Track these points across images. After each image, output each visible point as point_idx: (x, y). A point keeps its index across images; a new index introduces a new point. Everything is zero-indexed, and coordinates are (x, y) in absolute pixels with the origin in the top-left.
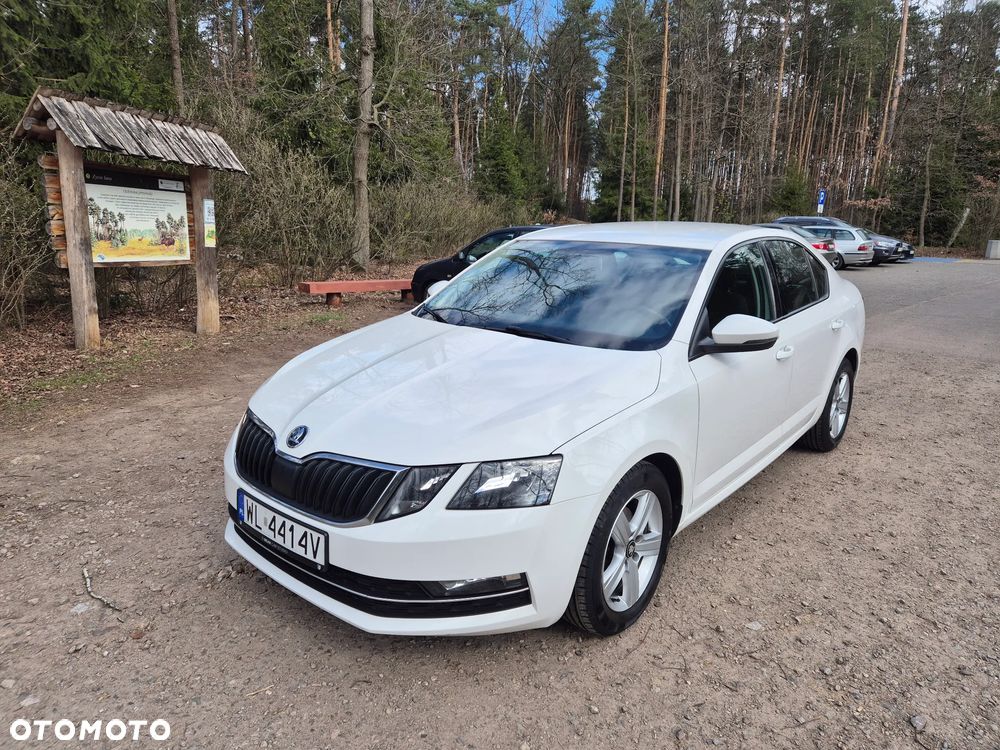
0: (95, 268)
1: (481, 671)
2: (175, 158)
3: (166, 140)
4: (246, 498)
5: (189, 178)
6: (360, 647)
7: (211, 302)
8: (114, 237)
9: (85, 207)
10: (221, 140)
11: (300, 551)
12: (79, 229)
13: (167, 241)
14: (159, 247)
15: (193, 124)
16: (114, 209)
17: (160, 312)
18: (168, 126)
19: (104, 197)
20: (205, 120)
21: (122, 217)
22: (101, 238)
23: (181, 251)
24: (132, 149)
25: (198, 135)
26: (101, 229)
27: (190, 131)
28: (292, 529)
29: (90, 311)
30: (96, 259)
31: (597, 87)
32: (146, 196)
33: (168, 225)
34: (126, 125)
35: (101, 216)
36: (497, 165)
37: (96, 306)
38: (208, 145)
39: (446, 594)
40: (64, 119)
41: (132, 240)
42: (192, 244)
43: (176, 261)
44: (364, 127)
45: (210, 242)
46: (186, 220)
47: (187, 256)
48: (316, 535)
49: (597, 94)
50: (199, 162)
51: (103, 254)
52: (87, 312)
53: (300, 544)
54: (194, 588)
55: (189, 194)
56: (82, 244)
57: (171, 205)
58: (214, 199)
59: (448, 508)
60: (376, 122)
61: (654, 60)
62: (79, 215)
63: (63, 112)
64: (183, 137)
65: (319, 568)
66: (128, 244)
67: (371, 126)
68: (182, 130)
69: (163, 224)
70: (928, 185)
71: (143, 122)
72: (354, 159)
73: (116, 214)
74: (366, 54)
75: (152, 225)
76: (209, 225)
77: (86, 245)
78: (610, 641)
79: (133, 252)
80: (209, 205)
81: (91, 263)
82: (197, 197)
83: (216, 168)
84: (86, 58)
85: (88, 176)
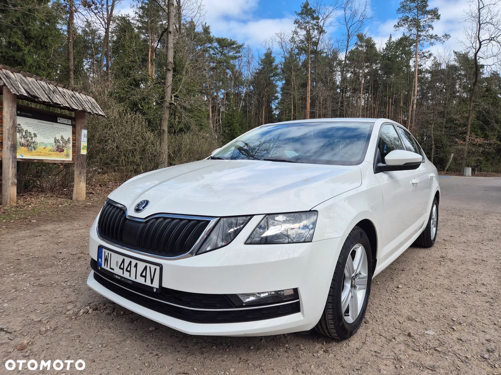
0: (17, 162)
1: (264, 364)
2: (68, 105)
3: (63, 96)
4: (104, 250)
5: (75, 117)
6: (179, 352)
7: (81, 183)
8: (30, 146)
9: (15, 128)
10: (93, 100)
11: (140, 280)
12: (11, 139)
13: (60, 150)
14: (56, 153)
15: (79, 91)
16: (31, 130)
17: (52, 190)
18: (65, 90)
19: (27, 124)
20: (85, 90)
21: (35, 135)
22: (22, 145)
23: (67, 156)
24: (44, 98)
25: (82, 97)
26: (23, 141)
27: (77, 94)
28: (136, 266)
29: (12, 184)
30: (19, 156)
31: (277, 98)
32: (50, 125)
33: (61, 142)
34: (42, 87)
35: (24, 134)
36: (231, 130)
37: (16, 181)
38: (86, 102)
39: (244, 304)
40: (8, 80)
41: (40, 148)
42: (74, 152)
43: (64, 161)
44: (167, 104)
45: (84, 152)
46: (71, 140)
47: (70, 159)
48: (153, 267)
49: (277, 101)
50: (80, 109)
51: (23, 154)
52: (10, 184)
53: (141, 275)
54: (63, 319)
55: (74, 126)
56: (11, 147)
57: (64, 132)
58: (87, 129)
59: (246, 243)
60: (173, 102)
61: (304, 85)
62: (11, 131)
63: (8, 77)
64: (73, 96)
65: (155, 290)
66: (38, 150)
67: (171, 104)
68: (73, 93)
69: (58, 140)
70: (433, 143)
71: (52, 87)
72: (161, 119)
73: (32, 134)
74: (169, 70)
75: (52, 141)
76: (84, 143)
77: (14, 148)
78: (344, 343)
79: (40, 154)
80: (84, 132)
81: (15, 157)
82: (78, 128)
83: (90, 113)
84: (24, 60)
85: (19, 112)
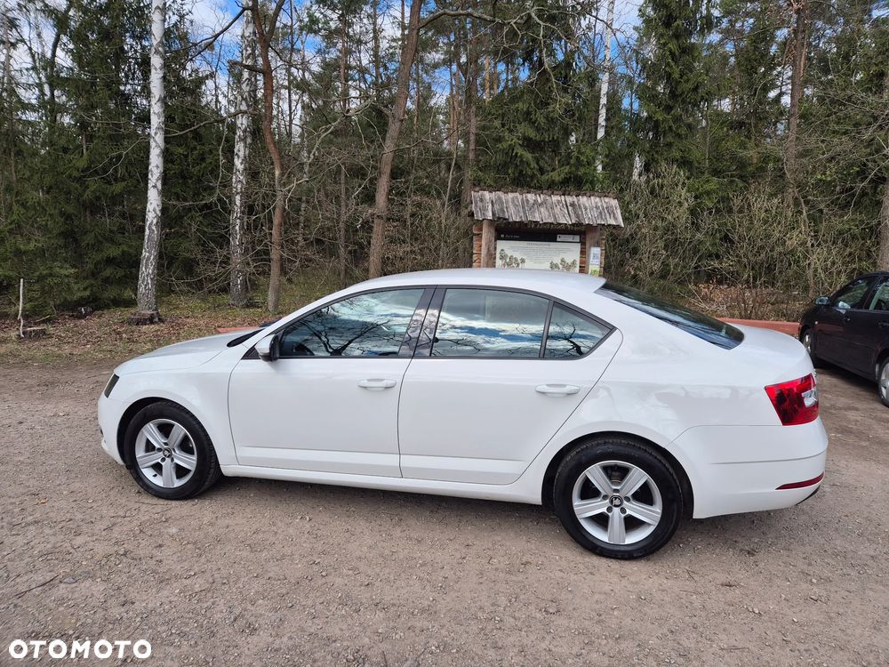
10: (613, 202)
15: (588, 194)
16: (518, 256)
18: (563, 198)
19: (511, 248)
21: (523, 261)
25: (589, 201)
32: (544, 247)
33: (560, 266)
35: (508, 261)
38: (594, 208)
40: (479, 204)
46: (578, 263)
55: (583, 243)
57: (566, 252)
58: (600, 247)
63: (482, 200)
64: (572, 204)
68: (575, 200)
69: (556, 266)
71: (541, 198)
73: (519, 259)
75: (547, 266)
76: (595, 266)
80: (597, 251)
82: (589, 245)
85: (498, 236)
